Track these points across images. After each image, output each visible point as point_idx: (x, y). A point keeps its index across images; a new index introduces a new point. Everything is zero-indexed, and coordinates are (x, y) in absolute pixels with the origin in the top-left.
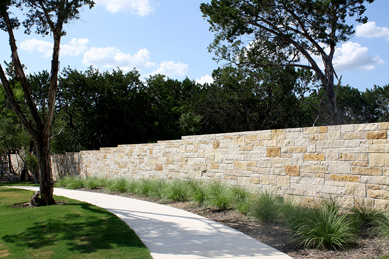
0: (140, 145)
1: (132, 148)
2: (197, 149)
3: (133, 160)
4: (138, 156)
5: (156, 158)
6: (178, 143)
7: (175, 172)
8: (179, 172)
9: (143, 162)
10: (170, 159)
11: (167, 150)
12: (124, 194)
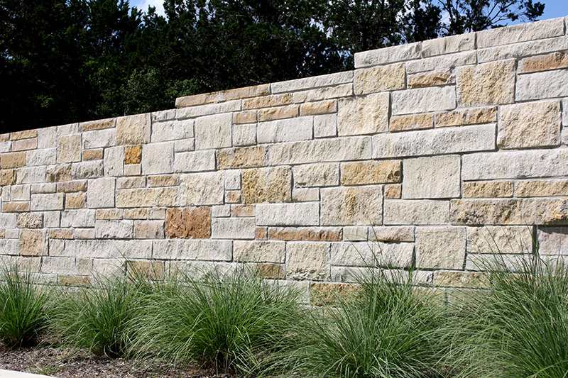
0: (68, 131)
1: (18, 146)
2: (483, 107)
3: (22, 198)
4: (54, 178)
5: (169, 180)
6: (324, 88)
7: (310, 236)
8: (339, 236)
9: (82, 204)
10: (267, 177)
11: (246, 133)
12: (31, 355)
